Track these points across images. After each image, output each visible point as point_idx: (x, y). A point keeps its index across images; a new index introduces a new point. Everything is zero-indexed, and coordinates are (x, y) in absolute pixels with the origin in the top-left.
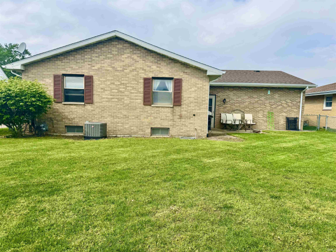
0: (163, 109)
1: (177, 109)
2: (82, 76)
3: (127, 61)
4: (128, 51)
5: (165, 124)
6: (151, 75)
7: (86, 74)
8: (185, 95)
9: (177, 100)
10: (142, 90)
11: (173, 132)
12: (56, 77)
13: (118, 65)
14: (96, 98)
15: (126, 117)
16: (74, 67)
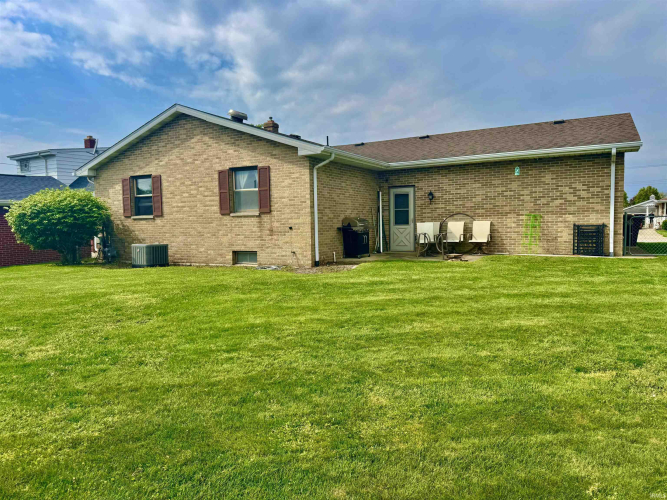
0: (246, 220)
1: (266, 218)
2: (149, 176)
3: (198, 147)
4: (198, 131)
5: (251, 246)
6: (228, 166)
7: (154, 174)
8: (275, 193)
9: (265, 203)
10: (217, 190)
11: (262, 257)
12: (124, 181)
13: (187, 155)
14: (166, 209)
15: (200, 234)
16: (141, 164)
